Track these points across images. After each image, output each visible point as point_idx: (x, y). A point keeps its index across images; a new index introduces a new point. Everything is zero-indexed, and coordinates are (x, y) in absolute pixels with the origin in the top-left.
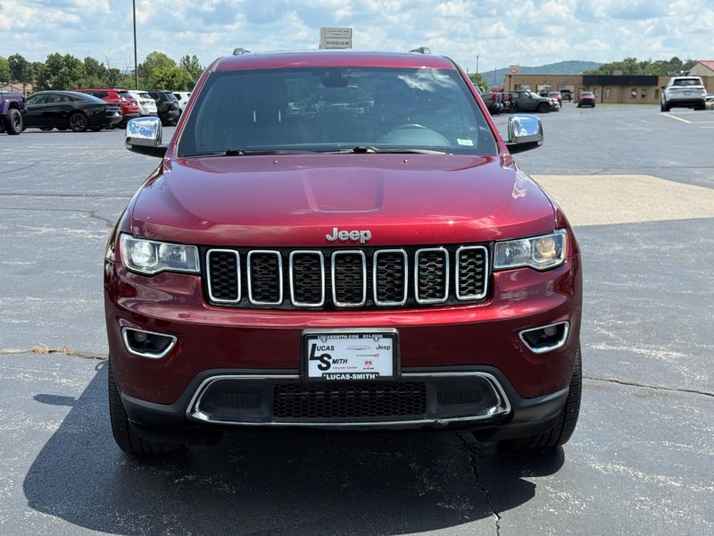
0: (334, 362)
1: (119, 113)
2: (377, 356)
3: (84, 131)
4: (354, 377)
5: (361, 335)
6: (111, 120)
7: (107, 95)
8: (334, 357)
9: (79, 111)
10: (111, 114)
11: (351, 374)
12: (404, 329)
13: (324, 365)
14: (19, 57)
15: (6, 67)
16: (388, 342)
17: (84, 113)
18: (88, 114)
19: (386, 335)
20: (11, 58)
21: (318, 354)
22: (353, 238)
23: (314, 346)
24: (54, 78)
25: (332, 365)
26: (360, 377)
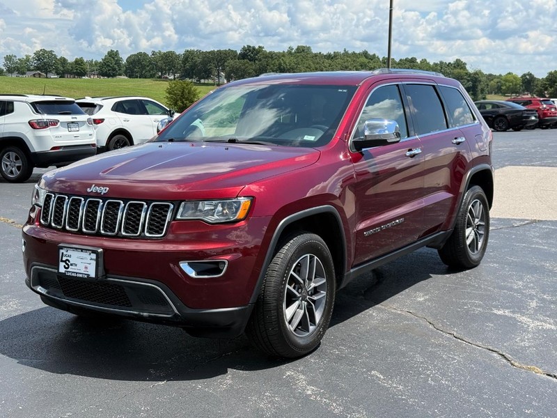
0: (71, 265)
1: (535, 117)
2: (90, 264)
3: (505, 131)
4: (78, 275)
5: (82, 250)
6: (526, 122)
7: (531, 103)
8: (71, 262)
9: (503, 116)
10: (528, 117)
11: (77, 273)
12: (106, 250)
13: (67, 266)
14: (530, 75)
15: (520, 82)
16: (94, 256)
17: (506, 117)
18: (509, 118)
19: (93, 252)
20: (525, 75)
21: (64, 259)
22: (99, 191)
23: (63, 253)
24: (551, 90)
25: (70, 267)
26: (81, 276)
